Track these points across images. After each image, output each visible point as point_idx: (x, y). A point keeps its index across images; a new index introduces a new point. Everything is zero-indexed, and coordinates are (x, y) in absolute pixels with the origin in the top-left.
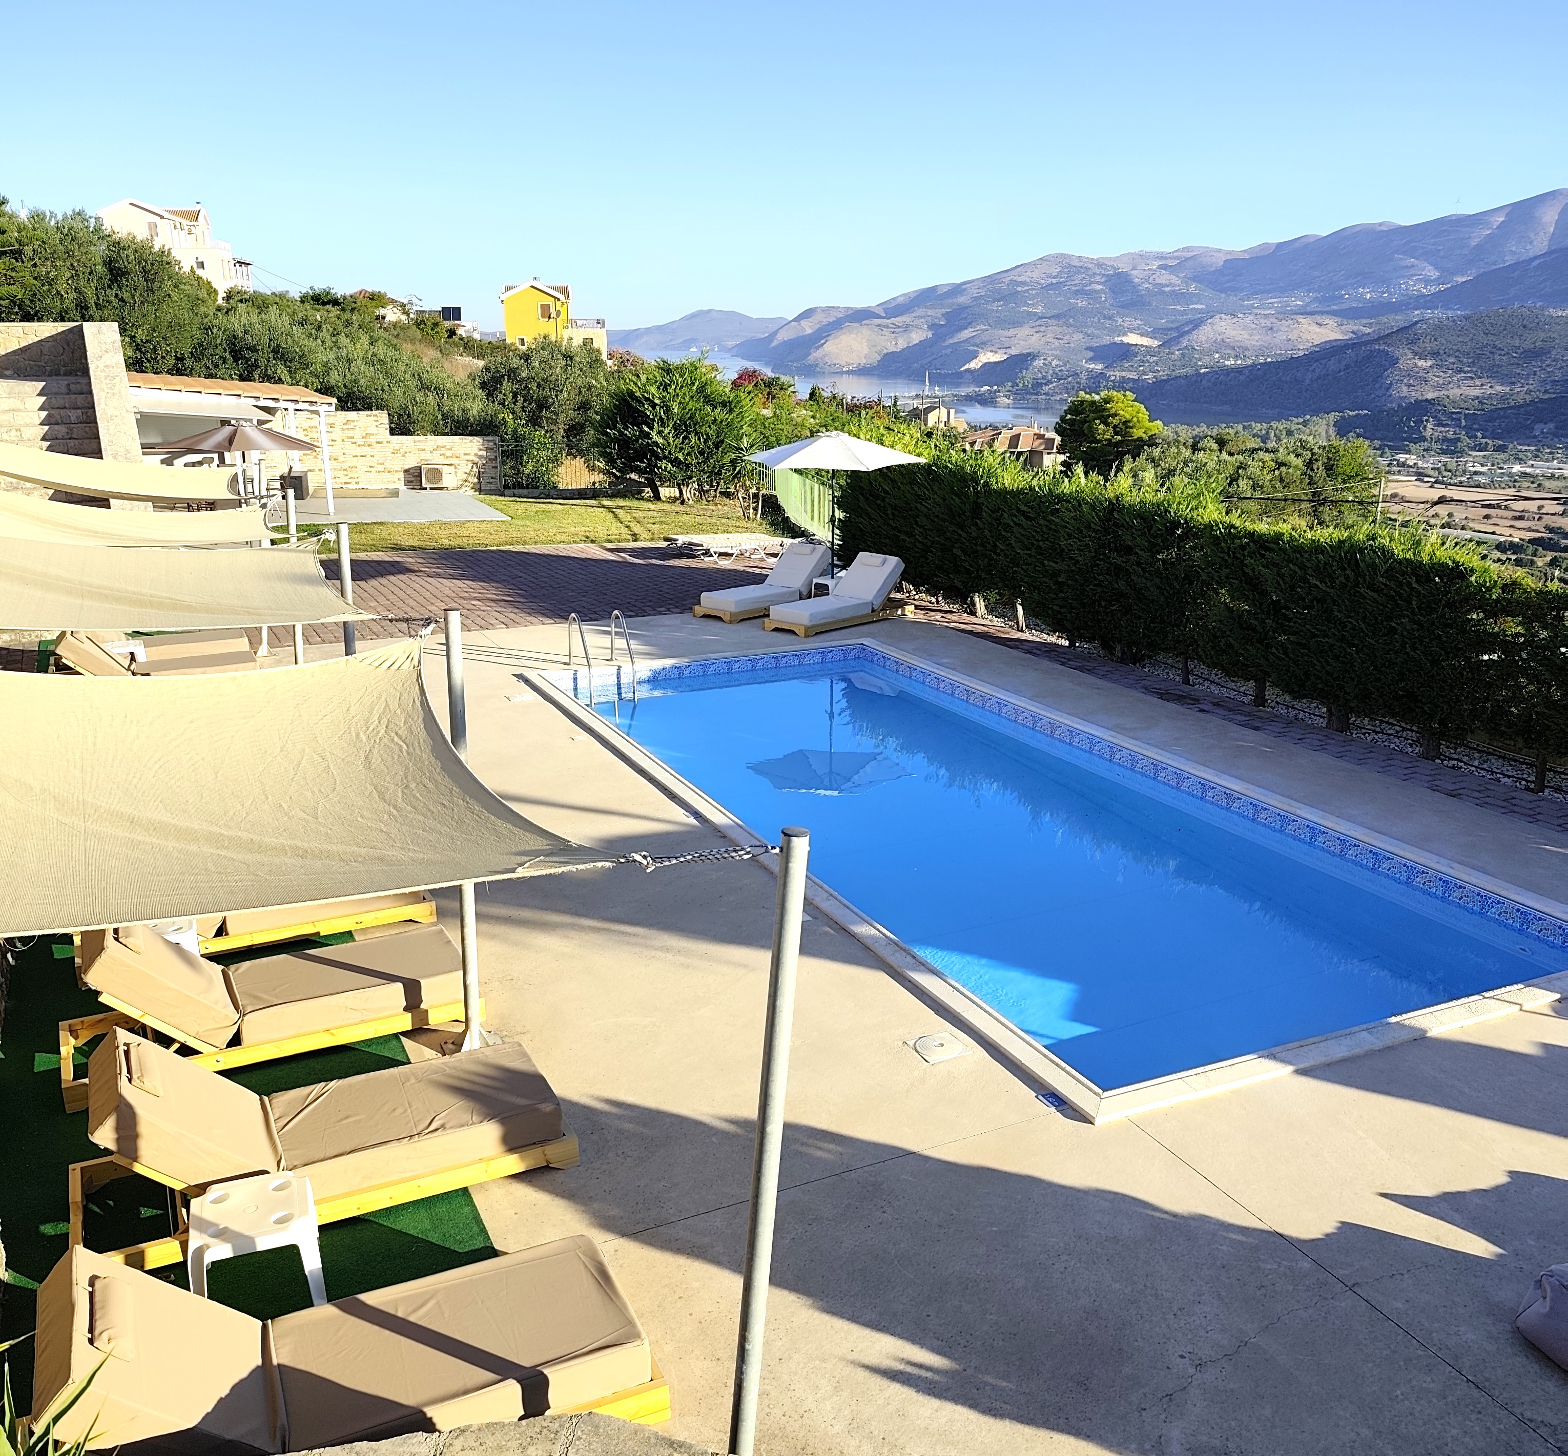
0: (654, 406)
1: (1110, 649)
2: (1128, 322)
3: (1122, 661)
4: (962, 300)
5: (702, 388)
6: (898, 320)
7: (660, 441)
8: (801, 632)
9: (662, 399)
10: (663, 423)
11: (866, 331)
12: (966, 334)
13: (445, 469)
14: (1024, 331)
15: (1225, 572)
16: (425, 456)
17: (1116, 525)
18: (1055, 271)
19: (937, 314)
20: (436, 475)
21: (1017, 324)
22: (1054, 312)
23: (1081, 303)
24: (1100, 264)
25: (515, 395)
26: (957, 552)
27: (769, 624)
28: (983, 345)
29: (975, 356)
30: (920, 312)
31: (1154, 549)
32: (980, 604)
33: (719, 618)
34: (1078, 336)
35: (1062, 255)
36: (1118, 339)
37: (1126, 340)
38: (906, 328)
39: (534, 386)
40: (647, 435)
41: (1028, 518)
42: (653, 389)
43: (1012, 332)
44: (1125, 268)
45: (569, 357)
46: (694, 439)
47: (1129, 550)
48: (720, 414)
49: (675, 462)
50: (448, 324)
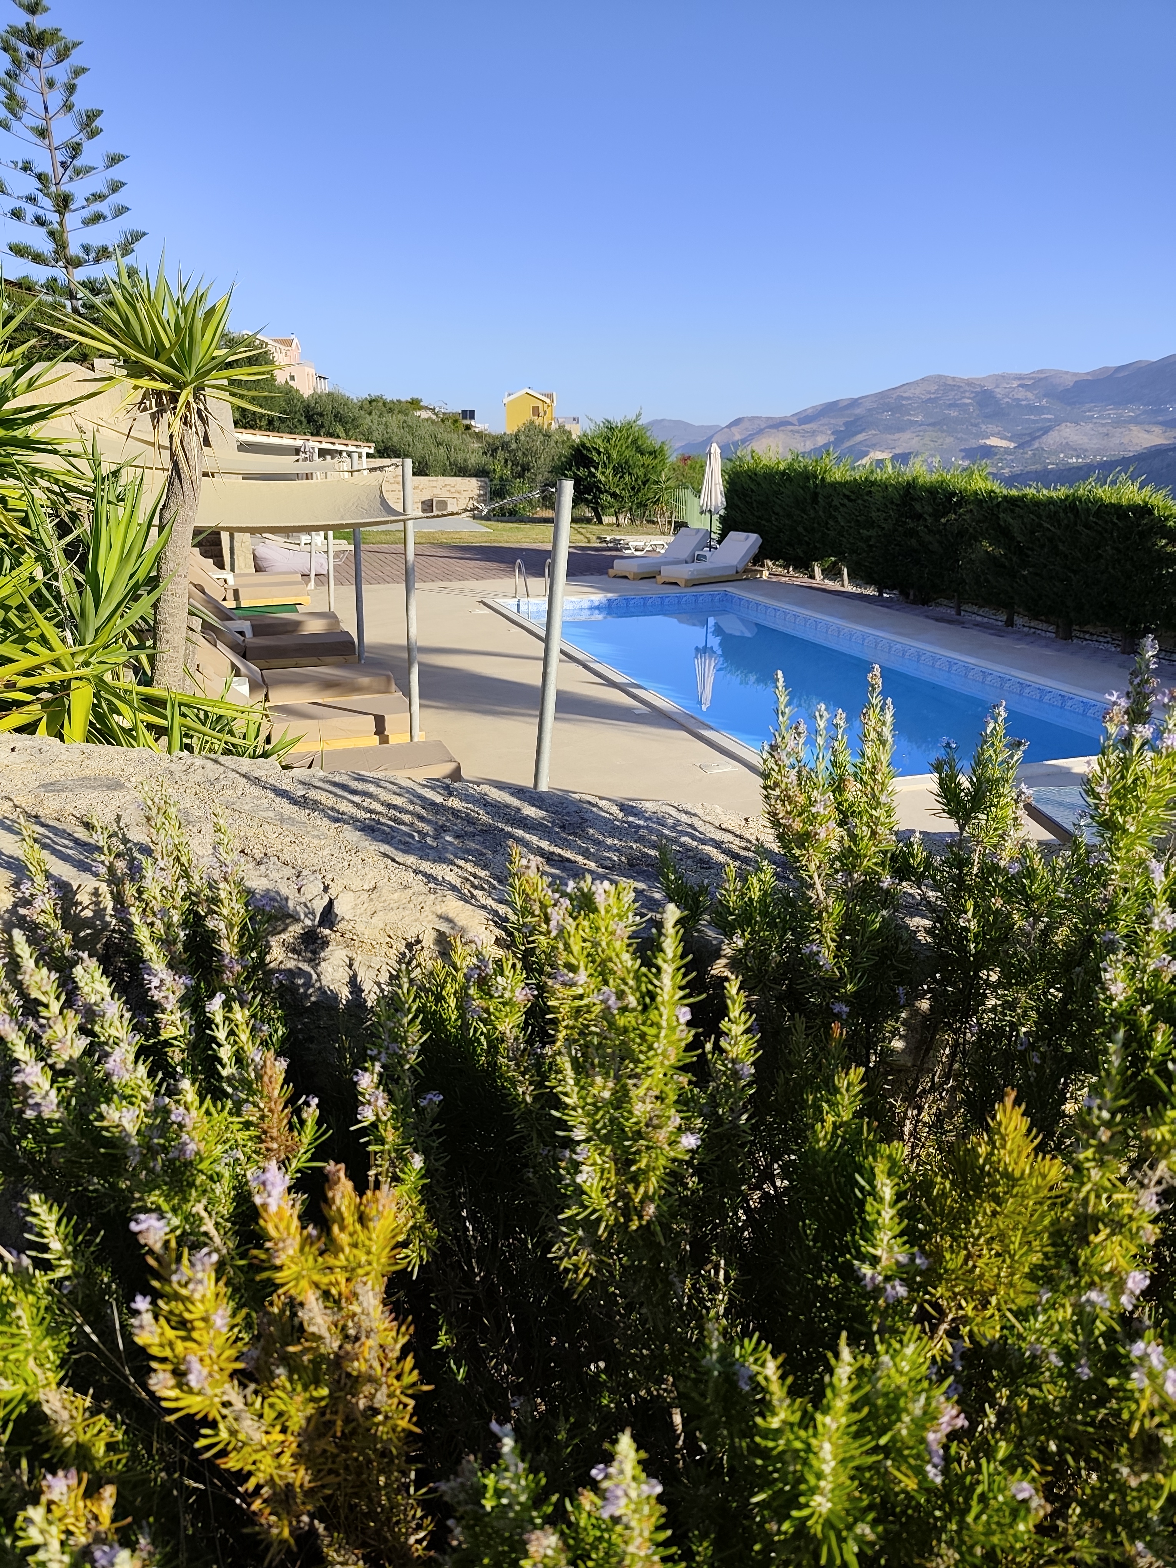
0: (599, 453)
1: (907, 596)
2: (991, 428)
3: (914, 603)
4: (858, 411)
5: (635, 441)
6: (806, 427)
7: (603, 479)
8: (682, 584)
9: (606, 449)
10: (605, 466)
11: (781, 436)
12: (860, 437)
13: (449, 501)
14: (907, 435)
15: (985, 526)
16: (437, 491)
17: (912, 499)
18: (933, 388)
19: (839, 422)
20: (443, 504)
21: (901, 429)
22: (932, 420)
23: (954, 413)
24: (969, 383)
25: (506, 461)
26: (800, 529)
27: (660, 579)
28: (874, 446)
29: (866, 454)
30: (824, 421)
31: (937, 515)
32: (817, 571)
33: (626, 577)
34: (949, 440)
35: (940, 376)
36: (982, 442)
37: (988, 442)
38: (814, 433)
39: (520, 454)
40: (594, 476)
41: (850, 500)
42: (599, 441)
43: (896, 436)
44: (989, 386)
45: (548, 436)
46: (627, 478)
47: (919, 517)
48: (647, 460)
49: (614, 495)
50: (467, 422)
